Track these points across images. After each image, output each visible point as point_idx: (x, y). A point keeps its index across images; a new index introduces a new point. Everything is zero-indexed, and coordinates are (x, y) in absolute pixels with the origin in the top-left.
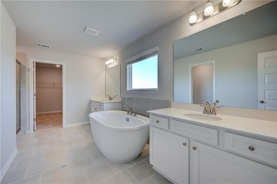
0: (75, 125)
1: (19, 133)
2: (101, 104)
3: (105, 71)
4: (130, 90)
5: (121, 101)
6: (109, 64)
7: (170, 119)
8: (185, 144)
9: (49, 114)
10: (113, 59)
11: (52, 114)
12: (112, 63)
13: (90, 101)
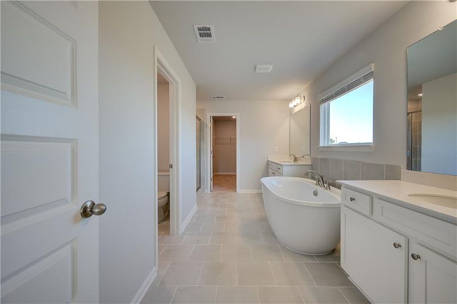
0: (249, 191)
1: (200, 190)
2: (279, 167)
3: (289, 118)
4: (326, 145)
5: (310, 164)
6: (295, 106)
7: (373, 196)
8: (396, 246)
9: (226, 175)
10: (299, 97)
11: (228, 175)
12: (299, 104)
13: (268, 161)
